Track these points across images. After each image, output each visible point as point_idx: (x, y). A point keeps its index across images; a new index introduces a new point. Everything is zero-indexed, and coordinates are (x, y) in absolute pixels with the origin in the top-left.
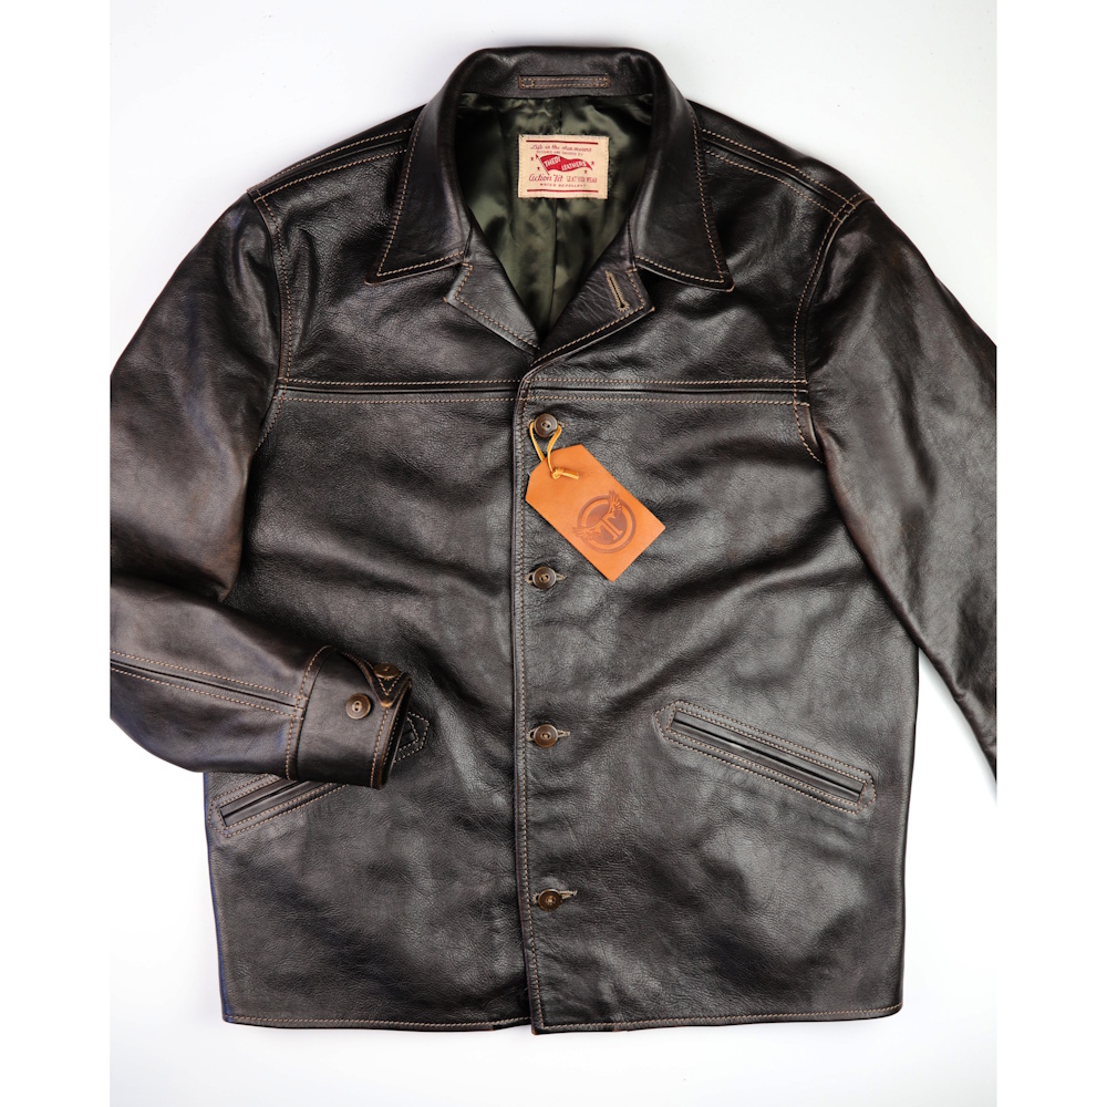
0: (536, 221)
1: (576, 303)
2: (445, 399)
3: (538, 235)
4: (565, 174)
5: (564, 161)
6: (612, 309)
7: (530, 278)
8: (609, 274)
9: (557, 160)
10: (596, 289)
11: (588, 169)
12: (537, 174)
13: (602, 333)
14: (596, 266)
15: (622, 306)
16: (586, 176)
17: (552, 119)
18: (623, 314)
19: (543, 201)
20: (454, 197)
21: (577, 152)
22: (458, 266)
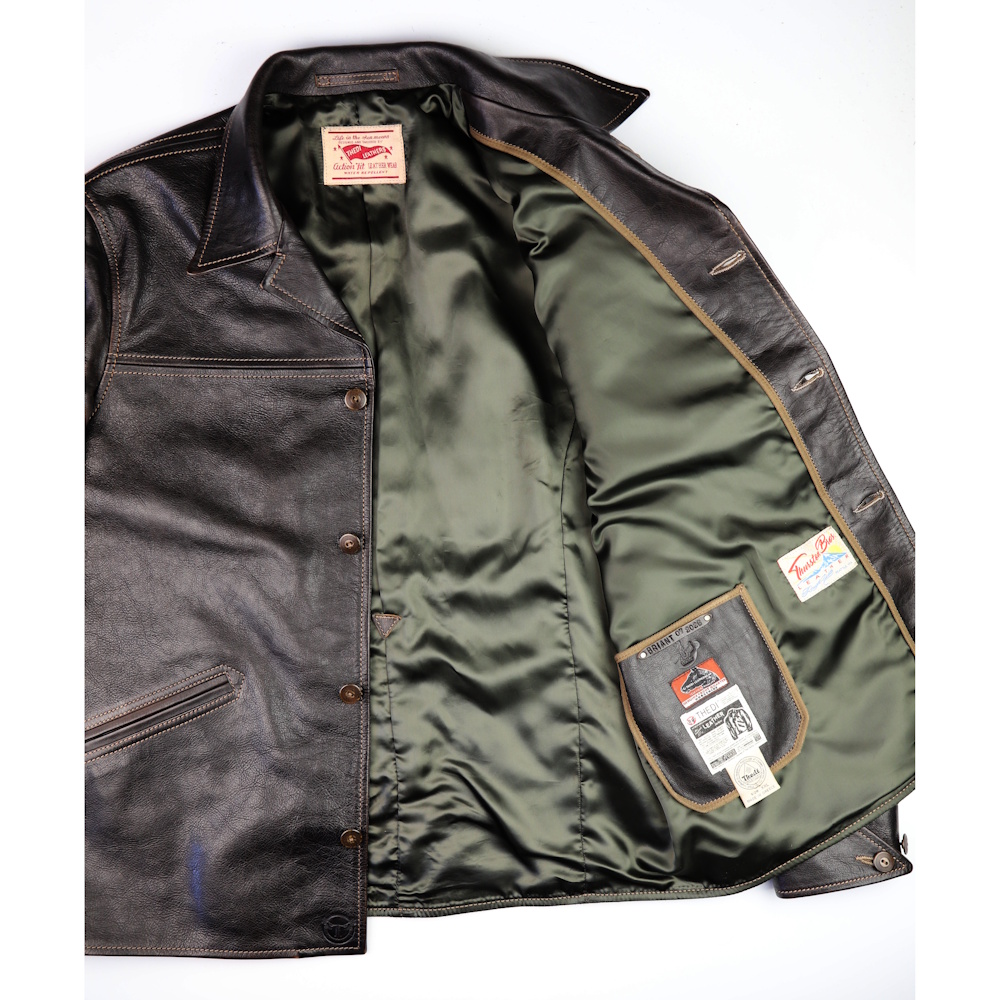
2: (266, 374)
4: (366, 162)
5: (365, 150)
9: (358, 149)
11: (387, 154)
12: (341, 163)
16: (386, 161)
17: (350, 112)
20: (266, 193)
21: (377, 140)
22: (273, 255)
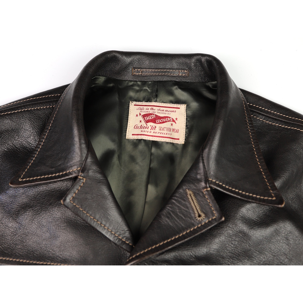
0: (136, 154)
1: (165, 212)
3: (137, 163)
4: (158, 126)
5: (158, 118)
6: (191, 218)
7: (129, 192)
8: (189, 192)
9: (153, 117)
10: (179, 202)
11: (173, 123)
12: (139, 125)
13: (184, 237)
14: (180, 186)
15: (200, 216)
16: (172, 127)
17: (152, 93)
18: (200, 222)
19: (142, 141)
20: (79, 130)
21: (167, 112)
22: (75, 178)
